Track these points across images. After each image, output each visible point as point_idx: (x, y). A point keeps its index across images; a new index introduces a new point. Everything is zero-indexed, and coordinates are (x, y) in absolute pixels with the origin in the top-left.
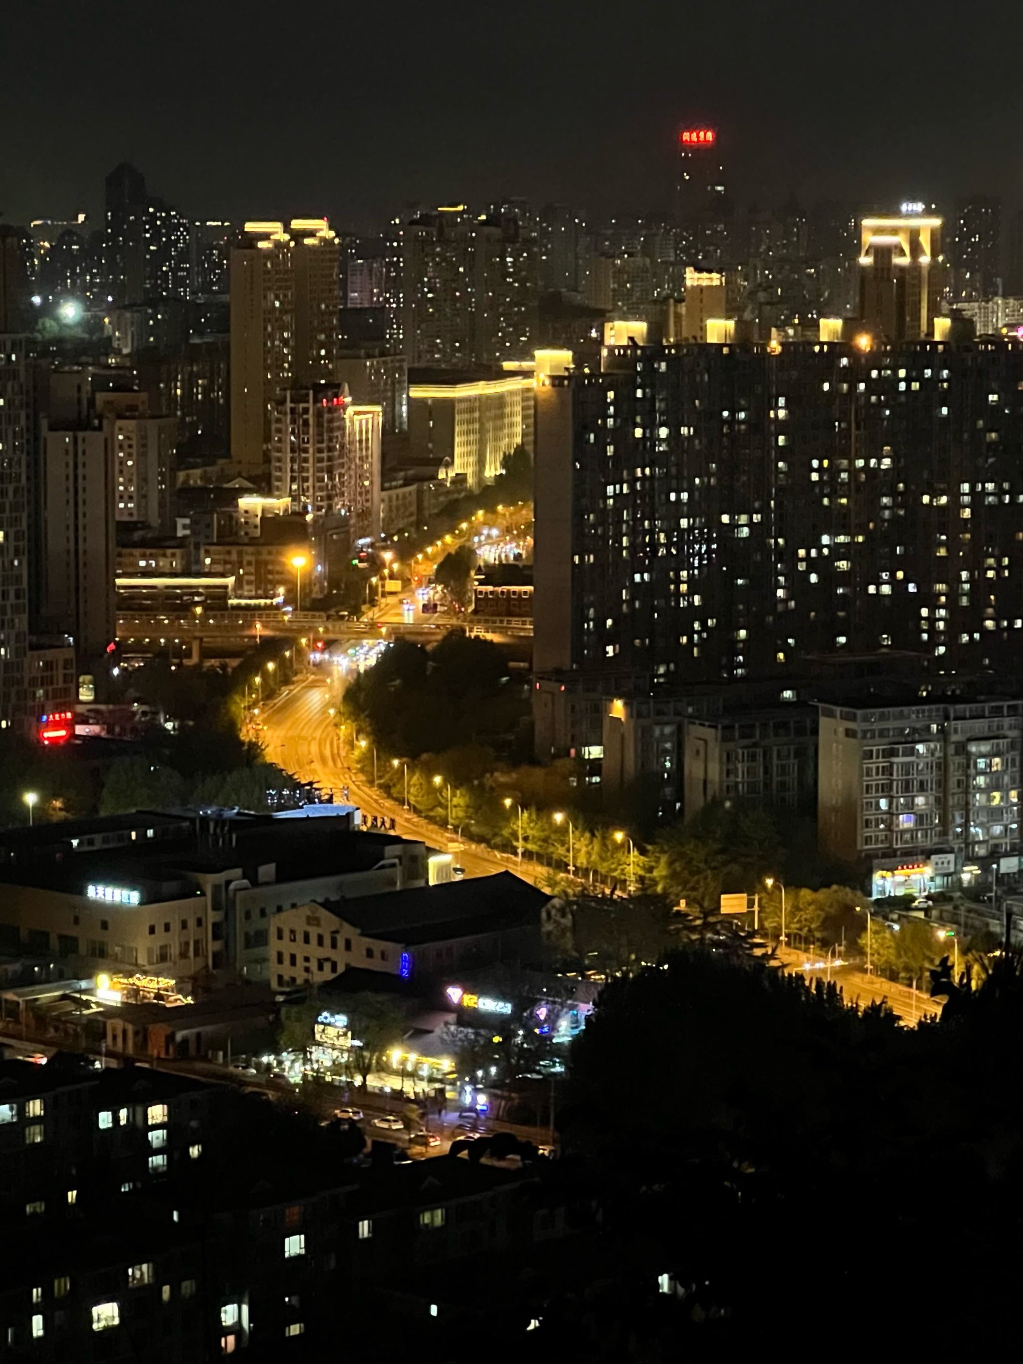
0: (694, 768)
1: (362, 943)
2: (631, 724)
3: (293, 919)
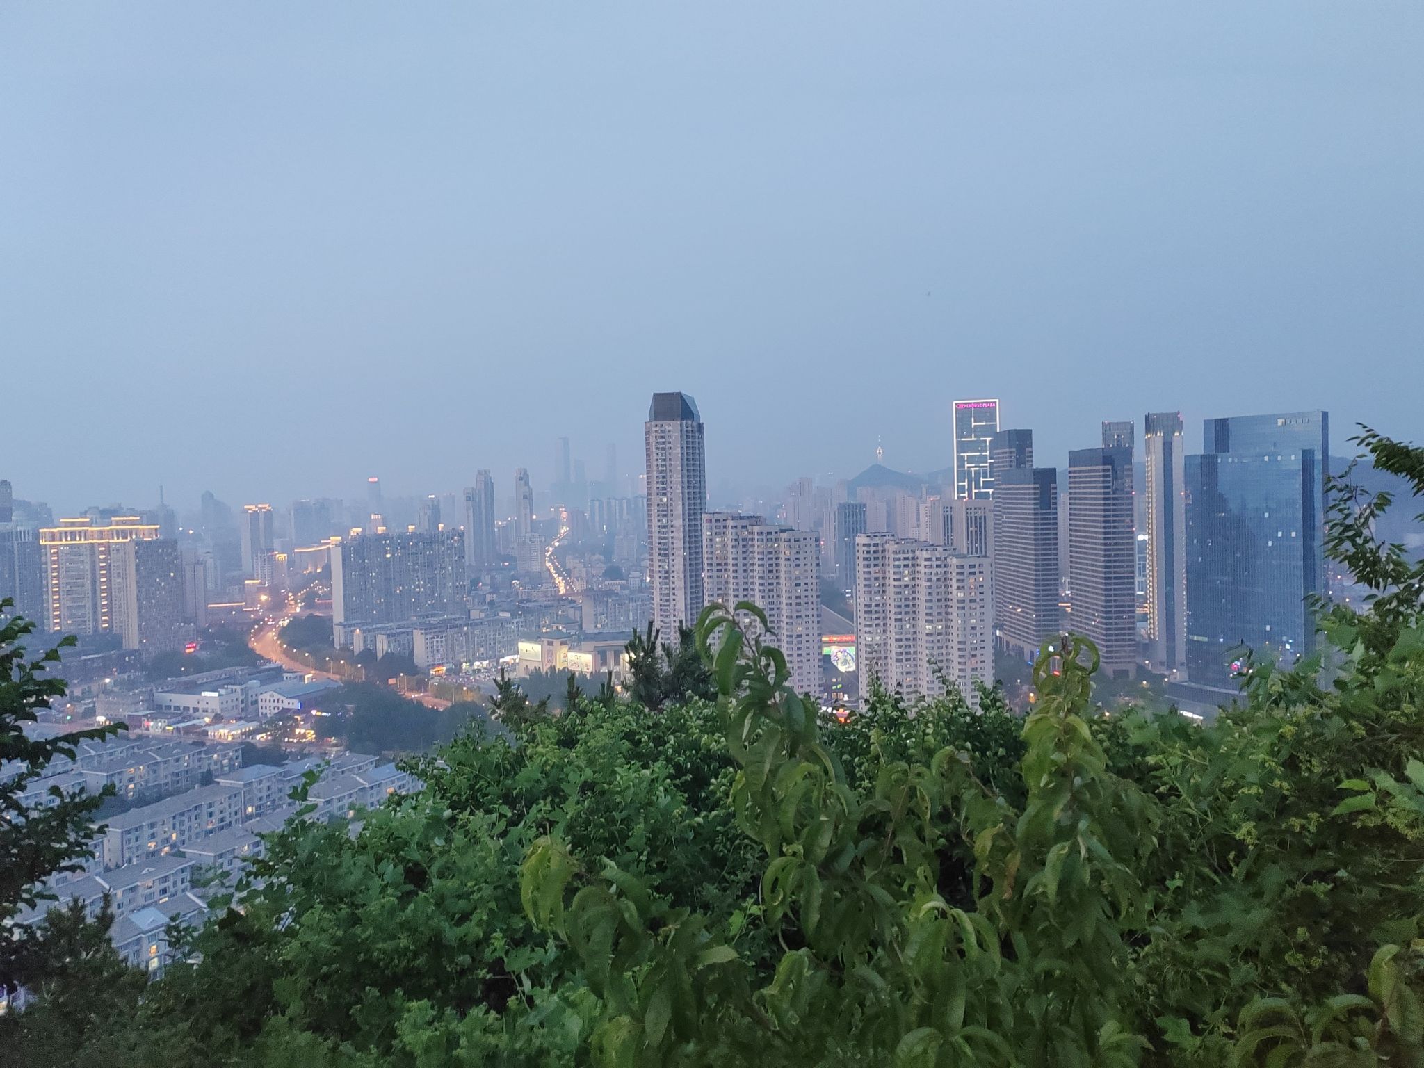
0: (379, 646)
1: (286, 701)
2: (362, 635)
3: (266, 696)
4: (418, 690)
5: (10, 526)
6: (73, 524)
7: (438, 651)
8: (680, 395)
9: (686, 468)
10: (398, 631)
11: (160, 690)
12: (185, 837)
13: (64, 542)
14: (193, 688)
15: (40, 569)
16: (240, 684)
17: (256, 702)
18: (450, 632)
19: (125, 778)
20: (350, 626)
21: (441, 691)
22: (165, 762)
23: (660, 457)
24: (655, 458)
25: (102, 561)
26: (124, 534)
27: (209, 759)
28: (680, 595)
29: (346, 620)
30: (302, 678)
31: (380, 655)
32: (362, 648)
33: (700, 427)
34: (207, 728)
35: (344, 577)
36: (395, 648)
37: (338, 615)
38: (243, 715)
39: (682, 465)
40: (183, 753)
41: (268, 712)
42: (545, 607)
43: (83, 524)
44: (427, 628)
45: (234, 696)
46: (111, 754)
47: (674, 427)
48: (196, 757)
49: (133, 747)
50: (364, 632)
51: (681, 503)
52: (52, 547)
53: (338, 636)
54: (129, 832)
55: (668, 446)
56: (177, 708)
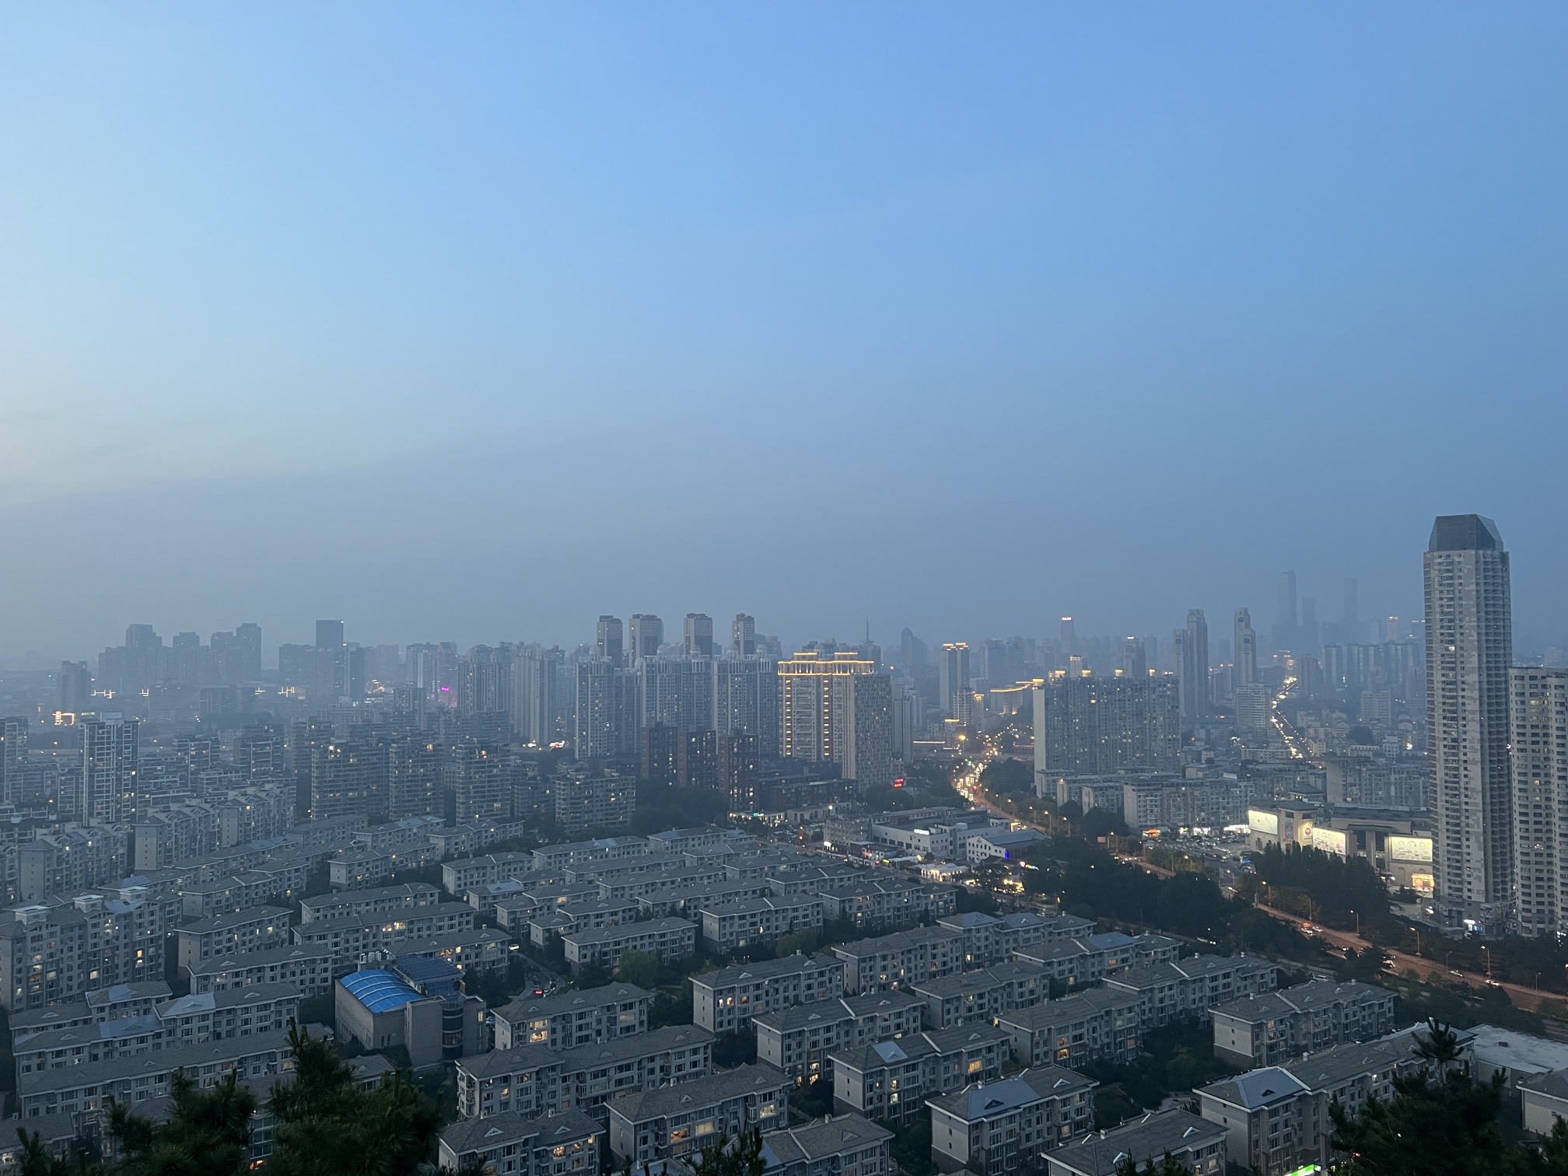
1: (993, 848)
2: (1065, 785)
3: (973, 840)
4: (1131, 854)
5: (755, 657)
6: (804, 658)
7: (1152, 811)
8: (1475, 517)
9: (1483, 609)
10: (1106, 784)
11: (877, 822)
12: (912, 975)
13: (796, 674)
14: (907, 824)
15: (776, 696)
16: (949, 825)
17: (963, 846)
18: (1166, 791)
19: (855, 905)
20: (1052, 774)
21: (1157, 858)
22: (889, 895)
23: (1445, 595)
24: (1438, 596)
25: (826, 693)
26: (844, 668)
27: (926, 898)
28: (1475, 771)
29: (1048, 768)
30: (1007, 826)
31: (1086, 810)
32: (1066, 801)
33: (1504, 558)
34: (920, 866)
35: (1047, 720)
36: (1101, 802)
37: (1040, 763)
38: (952, 857)
39: (1478, 605)
40: (904, 888)
41: (976, 857)
42: (1281, 770)
43: (811, 658)
44: (1139, 785)
45: (944, 836)
46: (841, 880)
47: (1466, 559)
48: (916, 895)
49: (859, 876)
50: (1068, 782)
51: (1476, 654)
52: (788, 678)
53: (1040, 783)
54: (864, 960)
55: (1457, 581)
56: (892, 842)
